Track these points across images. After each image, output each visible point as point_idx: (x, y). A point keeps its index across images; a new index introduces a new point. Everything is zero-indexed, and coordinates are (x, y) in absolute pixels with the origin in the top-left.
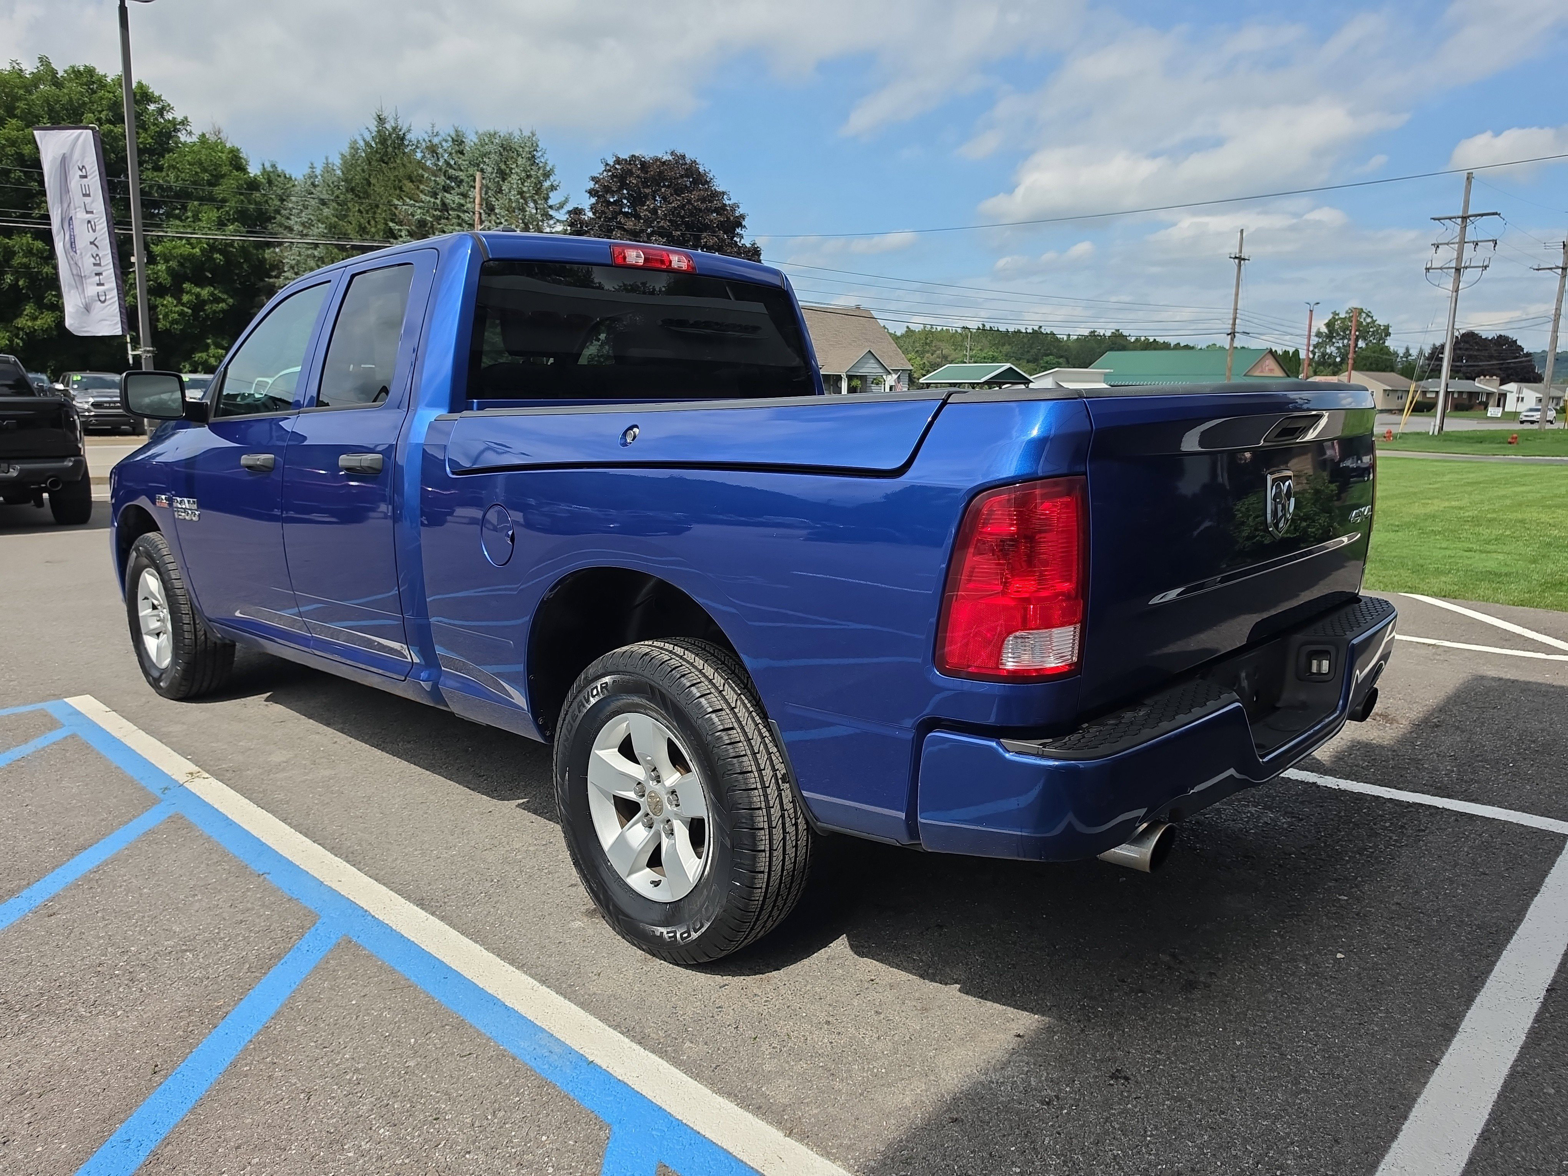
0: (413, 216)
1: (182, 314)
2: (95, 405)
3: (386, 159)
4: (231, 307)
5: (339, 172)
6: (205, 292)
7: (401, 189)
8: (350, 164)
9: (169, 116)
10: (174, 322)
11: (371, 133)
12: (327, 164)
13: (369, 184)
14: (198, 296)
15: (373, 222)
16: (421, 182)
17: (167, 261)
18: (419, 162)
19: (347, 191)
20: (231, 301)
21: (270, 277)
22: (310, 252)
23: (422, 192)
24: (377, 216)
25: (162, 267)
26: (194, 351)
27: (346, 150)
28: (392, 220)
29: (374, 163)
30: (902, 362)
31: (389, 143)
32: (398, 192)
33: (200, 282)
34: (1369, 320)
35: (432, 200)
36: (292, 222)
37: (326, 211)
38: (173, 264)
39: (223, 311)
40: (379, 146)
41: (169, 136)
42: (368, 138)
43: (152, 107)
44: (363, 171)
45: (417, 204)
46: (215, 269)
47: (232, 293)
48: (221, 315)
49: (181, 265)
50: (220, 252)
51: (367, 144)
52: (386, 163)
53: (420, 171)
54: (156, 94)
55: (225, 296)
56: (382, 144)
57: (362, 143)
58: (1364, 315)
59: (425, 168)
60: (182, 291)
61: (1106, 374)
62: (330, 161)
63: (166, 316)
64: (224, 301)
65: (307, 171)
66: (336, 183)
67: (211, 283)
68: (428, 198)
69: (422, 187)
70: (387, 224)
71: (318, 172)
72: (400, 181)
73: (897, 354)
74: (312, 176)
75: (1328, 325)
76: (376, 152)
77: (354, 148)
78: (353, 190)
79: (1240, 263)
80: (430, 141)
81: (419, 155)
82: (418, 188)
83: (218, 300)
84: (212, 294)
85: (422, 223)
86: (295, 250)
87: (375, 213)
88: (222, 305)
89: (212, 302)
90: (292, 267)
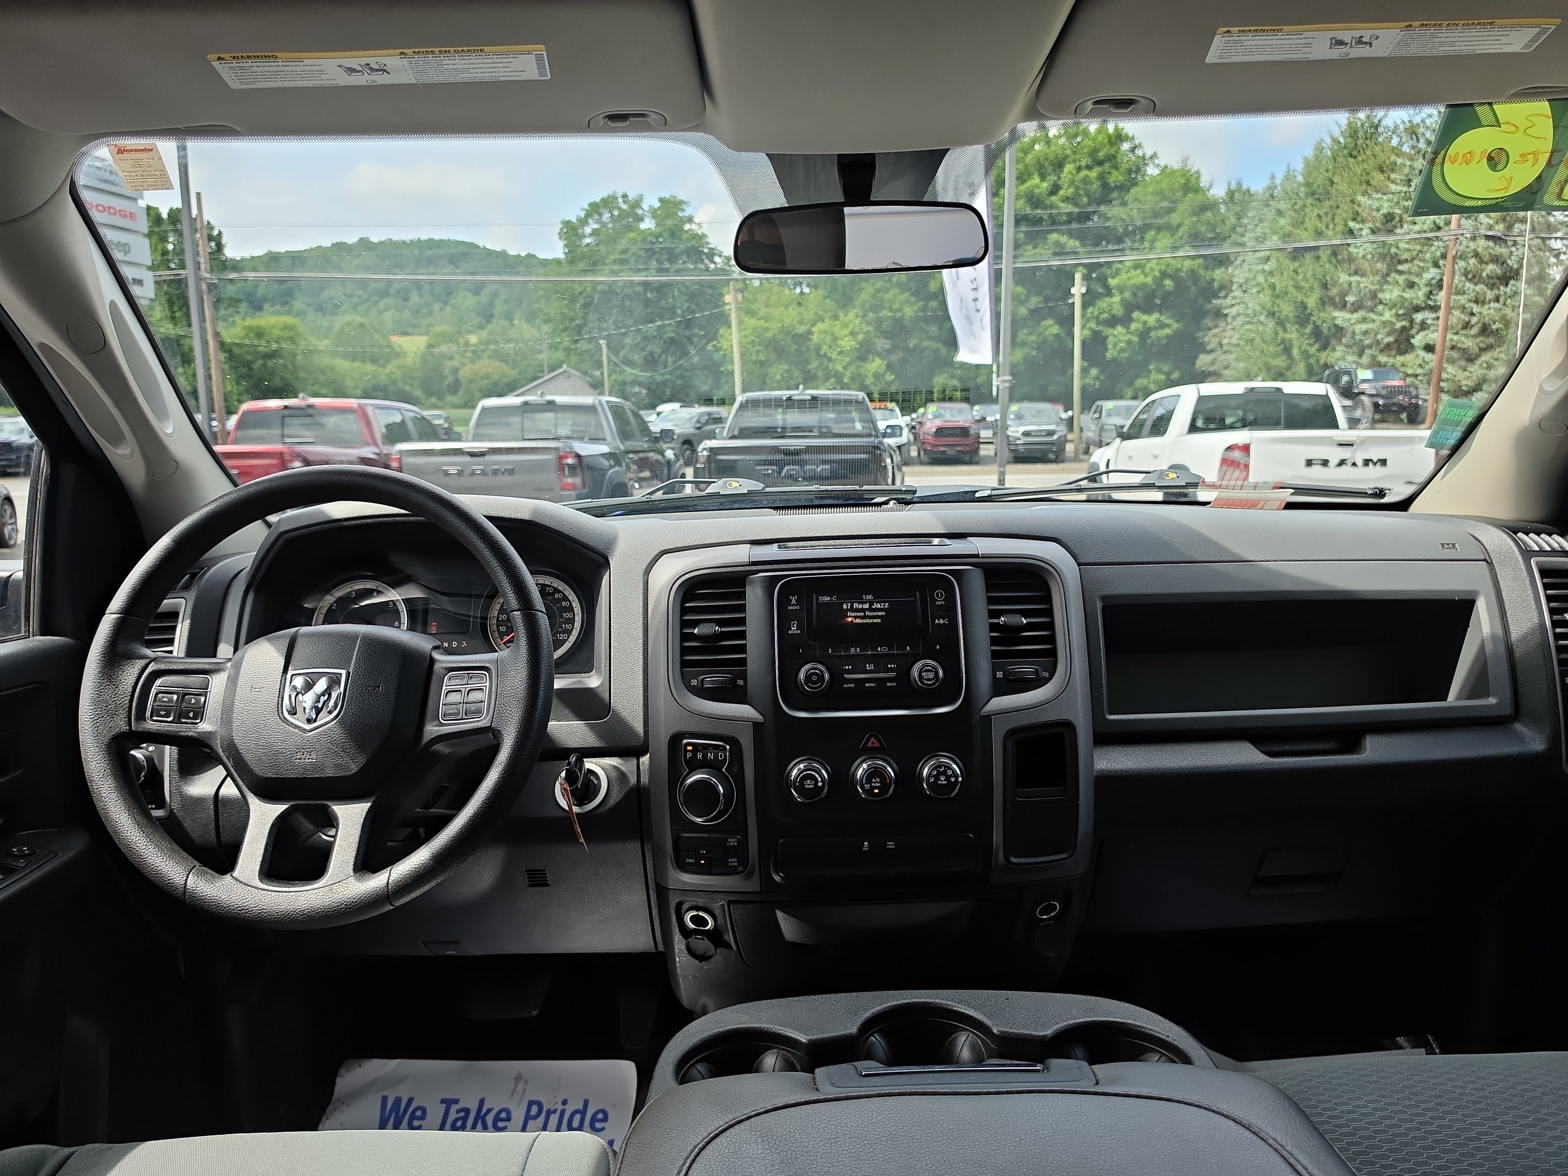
0: (1378, 210)
1: (1129, 342)
2: (1026, 434)
3: (1354, 153)
4: (1177, 333)
5: (1300, 179)
6: (1152, 319)
7: (1368, 183)
8: (1311, 167)
9: (1139, 152)
10: (1122, 350)
11: (1340, 126)
12: (1288, 172)
13: (1332, 183)
14: (1145, 323)
15: (1331, 226)
16: (1393, 170)
17: (1122, 292)
18: (1394, 148)
19: (1307, 196)
20: (1175, 326)
21: (1218, 297)
22: (1260, 267)
23: (1393, 182)
24: (1337, 219)
25: (1117, 299)
26: (1137, 377)
27: (1310, 153)
28: (1354, 219)
29: (1340, 159)
31: (1360, 134)
32: (1364, 186)
33: (1148, 309)
35: (1405, 189)
36: (1244, 239)
37: (1282, 222)
38: (1127, 295)
39: (1168, 337)
40: (1349, 140)
41: (1138, 170)
42: (1336, 133)
43: (1126, 146)
44: (1327, 171)
45: (1385, 197)
46: (1166, 296)
47: (1179, 316)
48: (1165, 341)
49: (1134, 295)
50: (1171, 277)
51: (1336, 141)
52: (1355, 158)
53: (1393, 158)
54: (1130, 134)
55: (1170, 322)
56: (1352, 137)
57: (1329, 141)
59: (1399, 153)
60: (1131, 320)
62: (1292, 167)
63: (1115, 345)
64: (1169, 326)
65: (1266, 183)
66: (1295, 191)
67: (1160, 309)
68: (1399, 188)
69: (1393, 176)
70: (1346, 225)
71: (1278, 181)
72: (1368, 174)
74: (1272, 187)
76: (1345, 148)
77: (1319, 149)
78: (1313, 194)
80: (1410, 121)
81: (1395, 142)
82: (1389, 178)
83: (1162, 326)
84: (1158, 321)
85: (1389, 218)
86: (1246, 266)
87: (1334, 215)
88: (1167, 331)
89: (1156, 328)
90: (1241, 286)
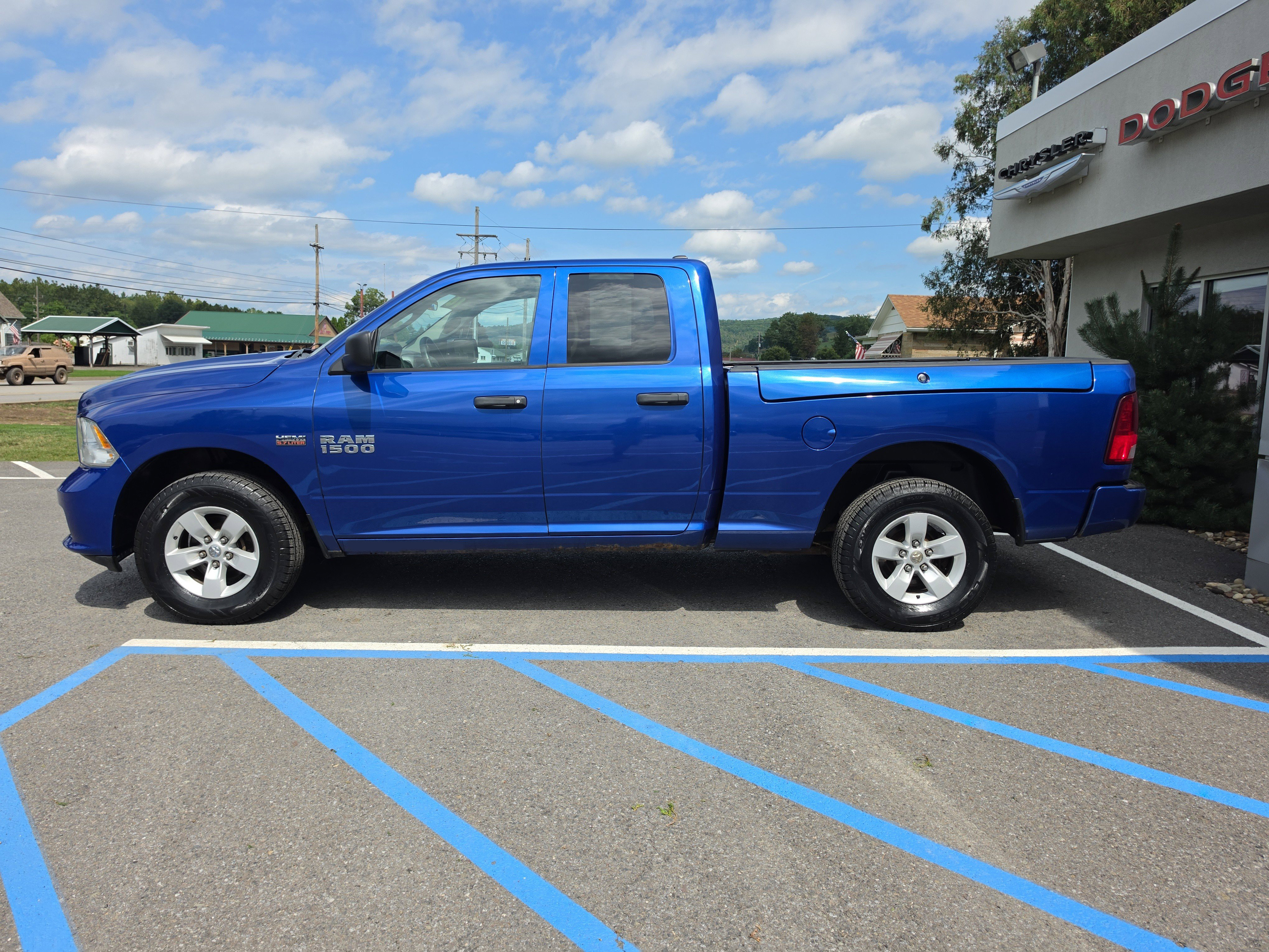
30: (13, 311)
34: (382, 298)
58: (378, 295)
61: (203, 330)
73: (6, 304)
75: (354, 300)
79: (317, 250)
